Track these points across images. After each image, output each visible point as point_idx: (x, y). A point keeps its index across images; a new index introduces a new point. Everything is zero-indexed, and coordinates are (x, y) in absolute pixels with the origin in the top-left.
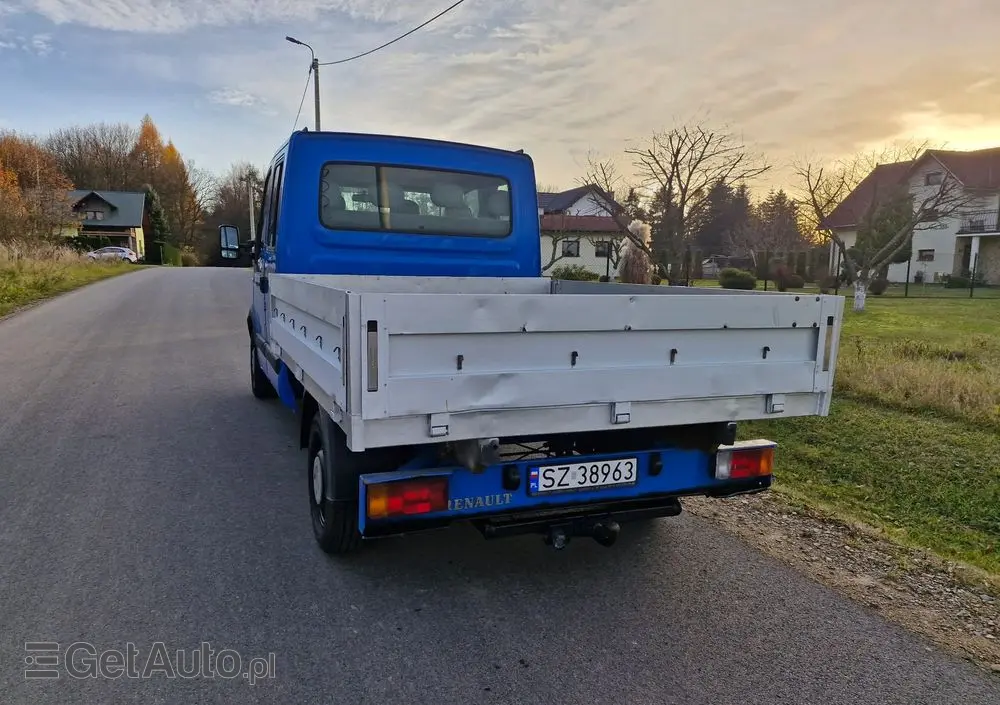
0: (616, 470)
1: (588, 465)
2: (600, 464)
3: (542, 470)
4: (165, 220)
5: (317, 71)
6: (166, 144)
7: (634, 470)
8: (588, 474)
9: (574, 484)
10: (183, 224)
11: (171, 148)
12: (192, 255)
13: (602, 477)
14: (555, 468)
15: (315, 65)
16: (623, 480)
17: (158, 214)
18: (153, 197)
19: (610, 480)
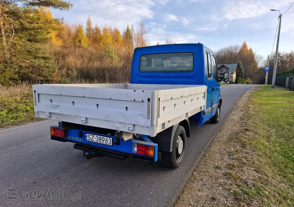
0: (106, 140)
1: (99, 136)
2: (102, 137)
3: (88, 134)
4: (243, 71)
5: (281, 18)
6: (249, 48)
7: (111, 141)
8: (99, 139)
9: (95, 141)
10: (249, 72)
11: (251, 50)
12: (250, 81)
13: (102, 141)
14: (91, 135)
15: (280, 17)
16: (108, 144)
17: (241, 69)
18: (240, 65)
19: (104, 143)
